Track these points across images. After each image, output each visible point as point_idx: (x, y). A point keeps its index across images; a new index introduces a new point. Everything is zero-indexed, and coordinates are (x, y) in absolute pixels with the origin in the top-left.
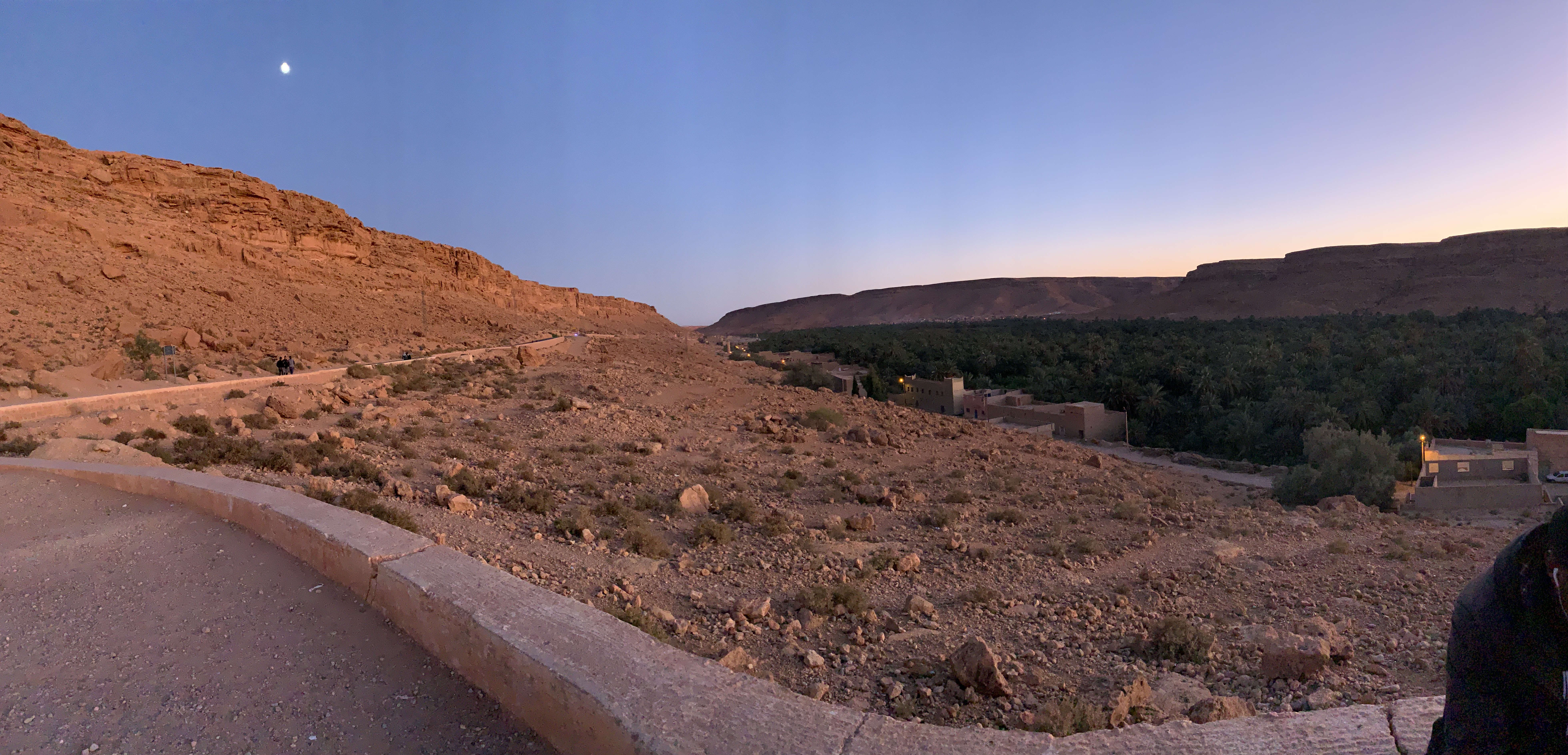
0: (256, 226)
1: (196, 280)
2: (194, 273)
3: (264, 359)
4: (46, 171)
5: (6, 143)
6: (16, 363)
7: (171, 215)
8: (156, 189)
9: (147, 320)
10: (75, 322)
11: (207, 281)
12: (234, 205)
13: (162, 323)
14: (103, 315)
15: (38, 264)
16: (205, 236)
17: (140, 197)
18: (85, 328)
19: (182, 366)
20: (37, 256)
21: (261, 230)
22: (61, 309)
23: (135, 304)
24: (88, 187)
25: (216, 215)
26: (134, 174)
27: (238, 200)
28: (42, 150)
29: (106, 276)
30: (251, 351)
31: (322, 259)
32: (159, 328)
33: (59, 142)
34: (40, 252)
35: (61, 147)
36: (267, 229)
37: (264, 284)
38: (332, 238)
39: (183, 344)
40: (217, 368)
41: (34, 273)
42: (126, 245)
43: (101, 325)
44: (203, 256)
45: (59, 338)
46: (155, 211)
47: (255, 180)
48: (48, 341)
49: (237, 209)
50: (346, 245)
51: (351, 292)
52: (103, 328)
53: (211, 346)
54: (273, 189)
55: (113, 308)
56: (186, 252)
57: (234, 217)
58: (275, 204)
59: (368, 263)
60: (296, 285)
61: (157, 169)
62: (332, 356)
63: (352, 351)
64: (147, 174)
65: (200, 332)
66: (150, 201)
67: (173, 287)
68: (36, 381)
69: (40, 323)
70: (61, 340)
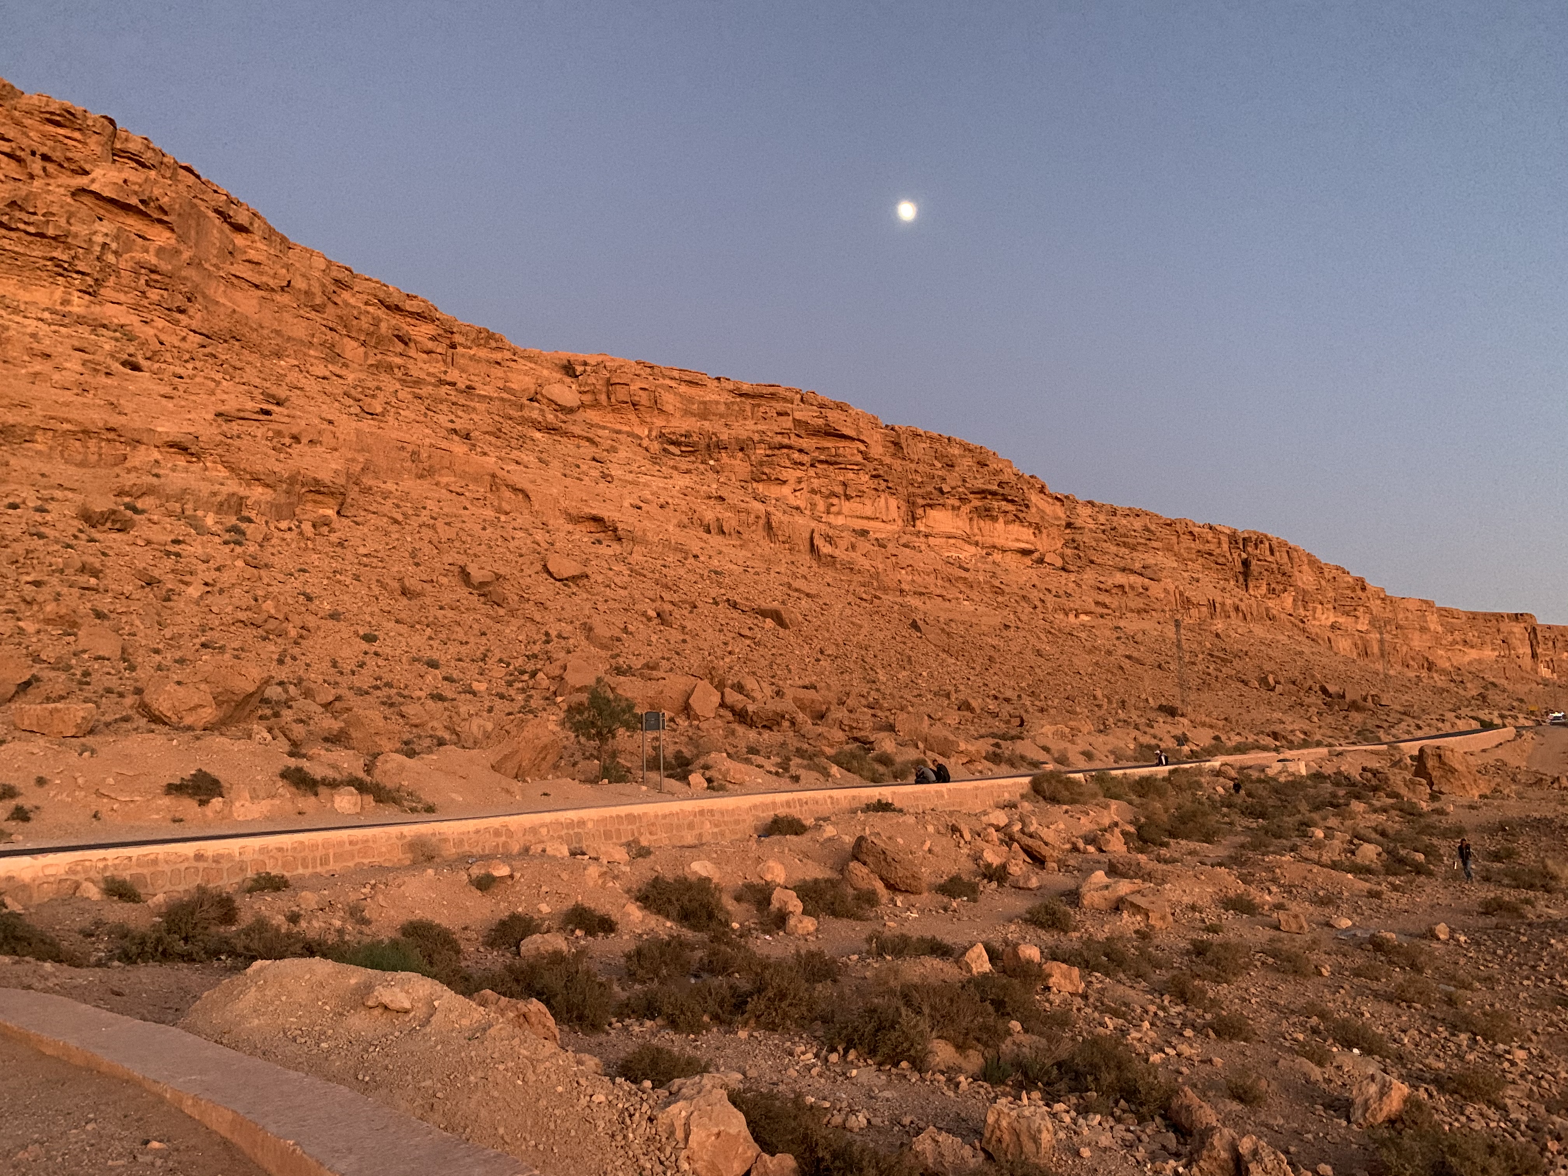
0: (839, 489)
1: (720, 585)
2: (716, 573)
3: (846, 747)
4: (461, 385)
5: (397, 337)
6: (349, 737)
7: (684, 466)
8: (659, 422)
9: (621, 660)
10: (483, 660)
11: (742, 589)
12: (801, 451)
13: (647, 666)
14: (536, 649)
15: (427, 549)
16: (743, 505)
17: (629, 434)
18: (498, 672)
19: (678, 755)
20: (427, 533)
21: (848, 498)
22: (460, 634)
23: (602, 631)
24: (535, 415)
25: (766, 470)
26: (621, 394)
27: (806, 443)
28: (460, 350)
29: (551, 574)
30: (820, 730)
31: (967, 553)
32: (642, 676)
33: (491, 336)
34: (433, 527)
35: (493, 344)
36: (861, 495)
37: (850, 598)
38: (987, 514)
39: (686, 709)
40: (748, 761)
41: (417, 565)
42: (596, 519)
43: (530, 667)
44: (738, 543)
45: (448, 690)
46: (654, 460)
47: (841, 407)
48: (422, 694)
49: (805, 459)
50: (1015, 528)
51: (1024, 618)
52: (533, 675)
53: (741, 716)
54: (874, 423)
55: (559, 636)
56: (705, 536)
57: (799, 473)
58: (877, 451)
59: (1059, 563)
60: (914, 602)
61: (662, 386)
62: (991, 749)
63: (1033, 739)
64: (641, 392)
65: (720, 686)
66: (645, 442)
67: (676, 598)
68: (378, 776)
69: (415, 660)
70: (449, 694)
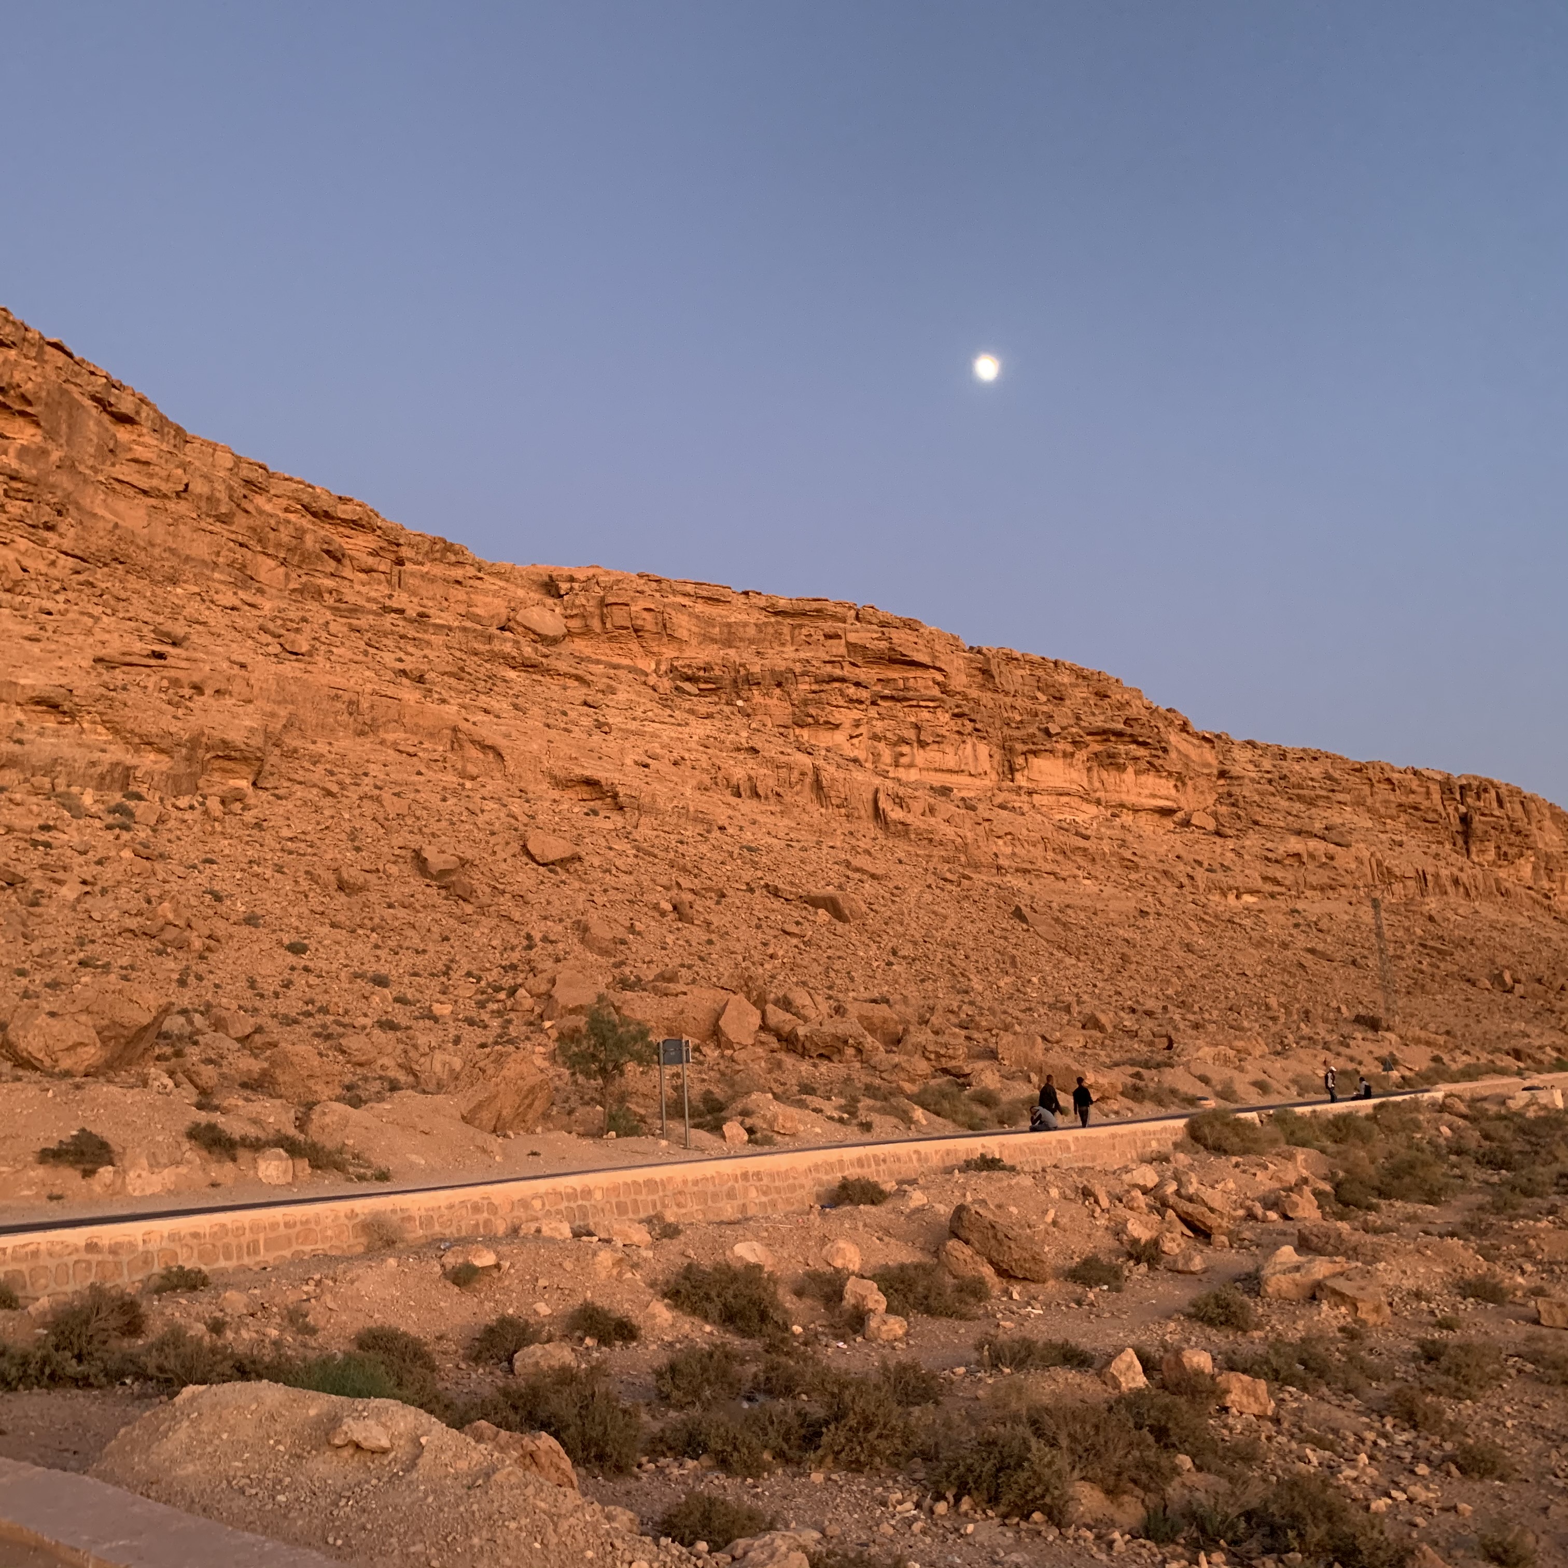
0: (911, 734)
1: (755, 865)
2: (750, 849)
3: (933, 1082)
4: (412, 613)
5: (328, 552)
6: (274, 1082)
7: (703, 710)
8: (669, 652)
9: (627, 970)
10: (445, 974)
11: (785, 870)
12: (857, 684)
13: (662, 977)
14: (515, 957)
15: (370, 827)
16: (784, 758)
17: (632, 670)
18: (466, 990)
19: (708, 1097)
20: (369, 808)
21: (922, 744)
22: (415, 940)
23: (600, 930)
24: (508, 648)
25: (813, 711)
26: (619, 616)
27: (864, 673)
28: (409, 566)
29: (532, 858)
30: (896, 1059)
31: (1086, 815)
32: (655, 990)
33: (449, 548)
34: (378, 800)
35: (453, 558)
36: (940, 740)
37: (931, 879)
38: (1110, 762)
39: (716, 1034)
40: (801, 1104)
41: (358, 849)
42: (590, 783)
43: (508, 981)
44: (778, 808)
45: (401, 1016)
46: (665, 702)
47: (910, 625)
48: (368, 1022)
49: (864, 694)
50: (1150, 780)
51: (1167, 901)
52: (512, 992)
53: (789, 1042)
54: (954, 644)
55: (545, 939)
56: (734, 800)
57: (856, 714)
58: (959, 681)
59: (1211, 825)
60: (1017, 882)
61: (673, 605)
62: (1130, 1081)
63: (1187, 1065)
64: (646, 615)
65: (760, 1002)
66: (652, 680)
67: (697, 884)
68: (314, 1134)
69: (356, 976)
70: (404, 1022)
